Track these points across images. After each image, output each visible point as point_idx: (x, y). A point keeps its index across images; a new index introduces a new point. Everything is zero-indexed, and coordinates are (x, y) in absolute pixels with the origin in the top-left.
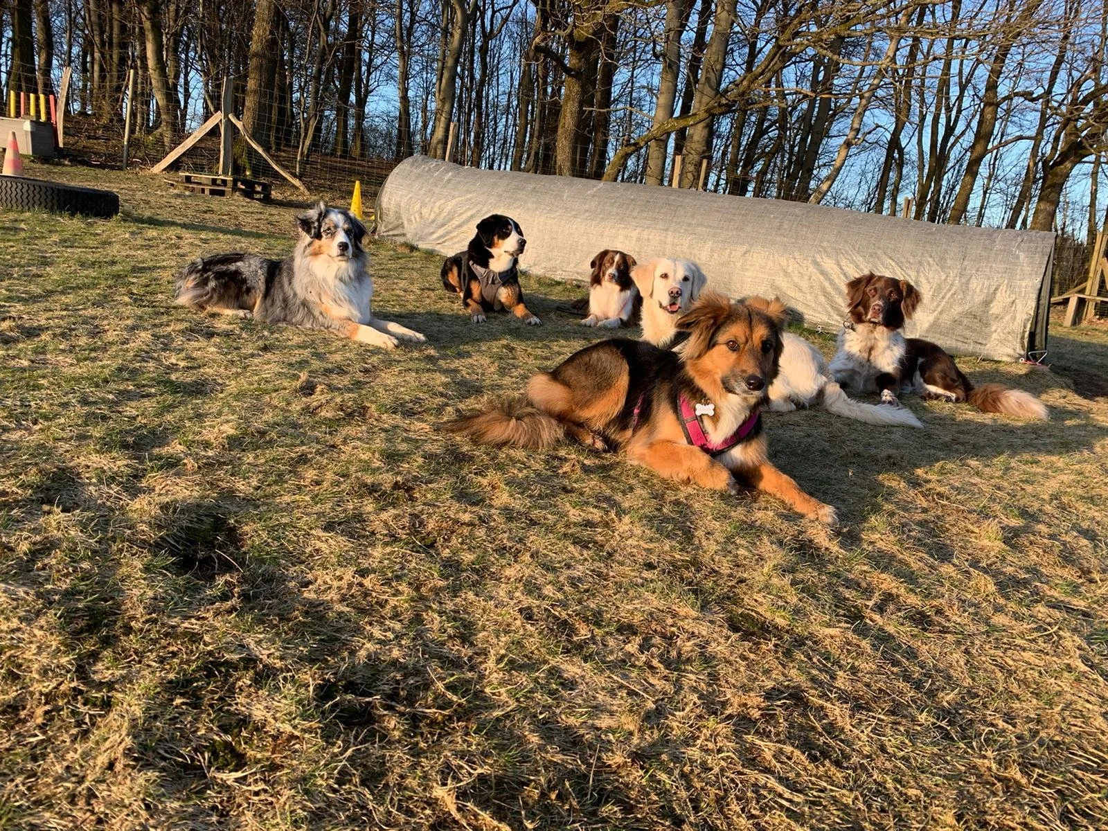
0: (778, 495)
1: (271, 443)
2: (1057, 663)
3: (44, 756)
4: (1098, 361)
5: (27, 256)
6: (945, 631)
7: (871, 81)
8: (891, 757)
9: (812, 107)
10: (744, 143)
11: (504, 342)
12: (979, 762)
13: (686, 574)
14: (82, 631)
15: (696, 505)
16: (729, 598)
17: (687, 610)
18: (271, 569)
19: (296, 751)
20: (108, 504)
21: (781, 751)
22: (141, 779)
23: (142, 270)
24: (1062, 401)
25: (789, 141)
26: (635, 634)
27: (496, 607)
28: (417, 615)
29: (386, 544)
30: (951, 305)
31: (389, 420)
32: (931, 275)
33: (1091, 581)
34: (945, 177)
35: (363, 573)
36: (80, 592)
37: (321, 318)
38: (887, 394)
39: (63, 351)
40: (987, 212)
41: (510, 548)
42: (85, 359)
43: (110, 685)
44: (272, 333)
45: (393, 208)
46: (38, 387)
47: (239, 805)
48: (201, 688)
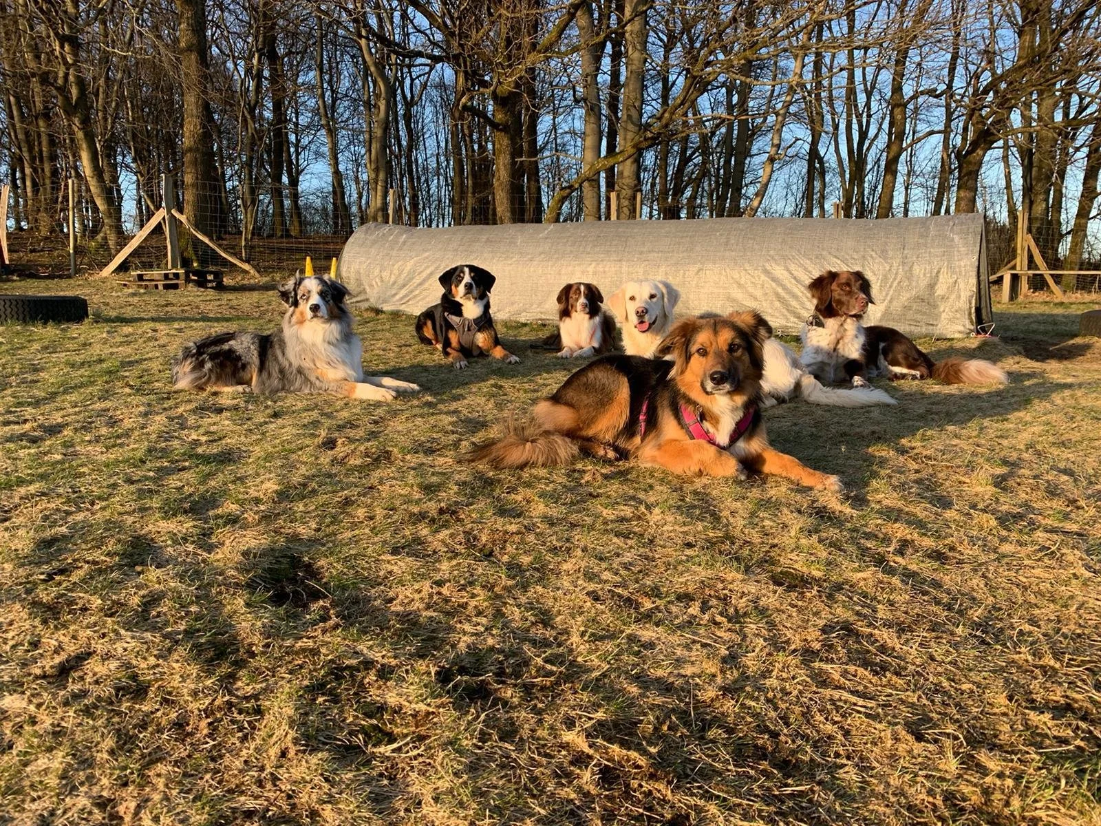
0: (784, 474)
1: (314, 491)
2: (1064, 574)
3: (221, 757)
4: (1042, 328)
5: (17, 366)
6: (960, 562)
7: (783, 99)
8: (940, 663)
9: (730, 130)
10: (670, 173)
11: (492, 382)
12: (1016, 657)
13: (723, 548)
14: (212, 660)
15: (714, 493)
16: (766, 561)
17: (733, 574)
18: (354, 593)
19: (435, 724)
20: (188, 560)
21: (846, 671)
22: (314, 760)
23: (131, 363)
24: (1016, 366)
25: (713, 165)
26: (693, 600)
27: (565, 594)
28: (497, 610)
29: (451, 559)
30: (898, 292)
31: (413, 460)
32: (876, 267)
33: (1078, 508)
34: (866, 179)
35: (440, 583)
36: (198, 631)
37: (317, 382)
38: (857, 380)
39: (90, 442)
40: (911, 207)
41: (561, 548)
42: (114, 446)
43: (256, 697)
44: (275, 402)
45: (352, 276)
46: (83, 475)
47: (403, 769)
48: (335, 688)
